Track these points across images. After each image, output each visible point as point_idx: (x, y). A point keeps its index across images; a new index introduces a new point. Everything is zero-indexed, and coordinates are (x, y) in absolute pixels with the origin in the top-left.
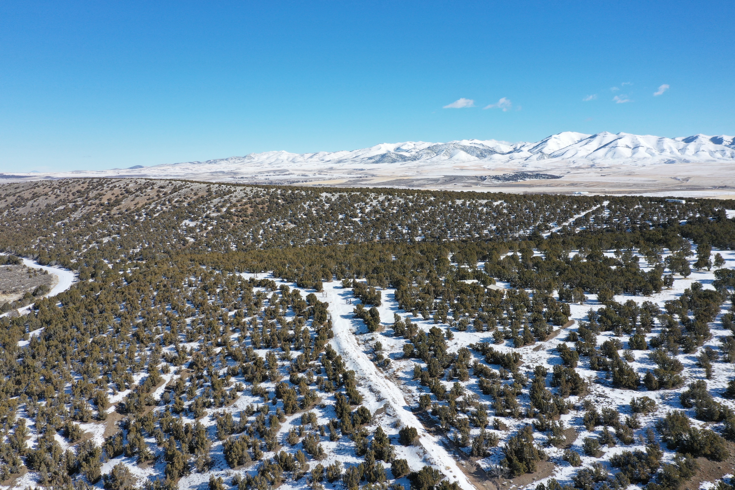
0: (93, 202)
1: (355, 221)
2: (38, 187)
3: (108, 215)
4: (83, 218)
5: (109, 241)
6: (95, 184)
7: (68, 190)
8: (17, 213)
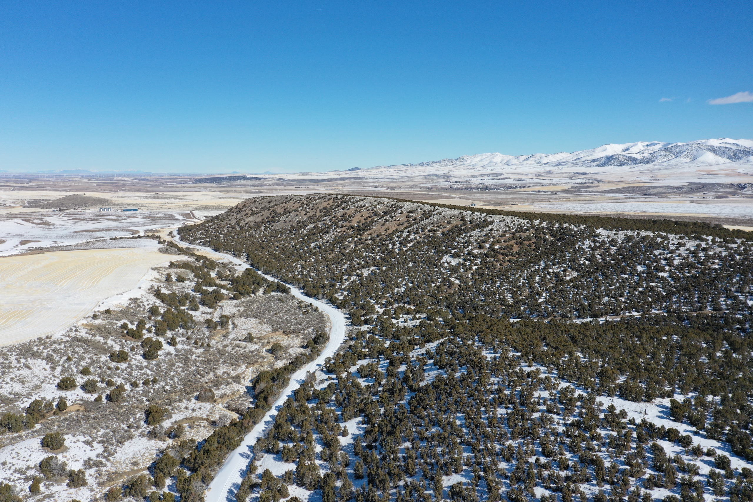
0: (344, 224)
1: (663, 277)
2: (289, 201)
3: (360, 240)
4: (335, 241)
5: (369, 275)
6: (339, 201)
7: (316, 206)
8: (272, 228)
